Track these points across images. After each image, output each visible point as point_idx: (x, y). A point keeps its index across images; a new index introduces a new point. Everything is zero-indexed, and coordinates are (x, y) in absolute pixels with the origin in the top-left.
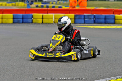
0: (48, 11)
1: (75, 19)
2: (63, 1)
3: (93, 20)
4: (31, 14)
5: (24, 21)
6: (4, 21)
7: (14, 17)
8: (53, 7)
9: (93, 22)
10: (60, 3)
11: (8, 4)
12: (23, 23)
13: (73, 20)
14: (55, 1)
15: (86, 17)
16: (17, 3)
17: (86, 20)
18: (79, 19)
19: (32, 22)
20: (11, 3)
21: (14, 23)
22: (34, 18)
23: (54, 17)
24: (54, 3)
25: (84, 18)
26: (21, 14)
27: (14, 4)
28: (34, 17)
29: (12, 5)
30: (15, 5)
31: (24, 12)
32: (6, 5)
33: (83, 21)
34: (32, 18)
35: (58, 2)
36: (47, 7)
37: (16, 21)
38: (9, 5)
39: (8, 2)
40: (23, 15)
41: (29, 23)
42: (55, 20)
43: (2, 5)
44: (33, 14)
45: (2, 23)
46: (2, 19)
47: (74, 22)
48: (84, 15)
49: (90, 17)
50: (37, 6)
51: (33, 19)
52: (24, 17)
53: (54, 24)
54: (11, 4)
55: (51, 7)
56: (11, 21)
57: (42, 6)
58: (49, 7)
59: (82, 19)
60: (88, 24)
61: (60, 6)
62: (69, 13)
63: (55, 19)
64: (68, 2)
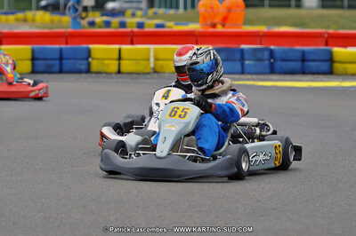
0: (132, 38)
2: (166, 7)
3: (267, 62)
4: (84, 46)
5: (66, 68)
7: (36, 56)
8: (141, 25)
9: (268, 70)
10: (155, 13)
11: (3, 18)
12: (61, 71)
14: (140, 9)
15: (246, 56)
16: (29, 14)
17: (247, 62)
19: (88, 71)
20: (13, 13)
21: (34, 71)
22: (93, 59)
23: (152, 54)
24: (139, 13)
27: (20, 15)
28: (94, 54)
29: (17, 20)
30: (25, 20)
31: (64, 40)
33: (238, 66)
34: (87, 59)
35: (151, 12)
36: (123, 25)
39: (3, 11)
40: (61, 50)
41: (79, 72)
42: (155, 64)
48: (242, 50)
49: (259, 55)
50: (92, 24)
51: (90, 60)
52: (64, 56)
53: (156, 75)
54: (11, 18)
55: (135, 25)
56: (26, 66)
57: (108, 24)
58: (128, 25)
59: (234, 60)
60: (254, 77)
63: (156, 59)
64: (181, 10)
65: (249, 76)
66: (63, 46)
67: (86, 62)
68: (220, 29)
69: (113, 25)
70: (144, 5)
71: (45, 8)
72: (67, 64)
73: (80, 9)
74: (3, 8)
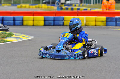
1: (106, 21)
2: (86, 3)
4: (62, 16)
5: (55, 24)
6: (35, 23)
7: (46, 20)
8: (79, 9)
10: (83, 5)
11: (31, 6)
12: (54, 25)
13: (105, 22)
14: (78, 4)
15: (117, 20)
16: (40, 5)
18: (111, 21)
19: (63, 25)
21: (45, 25)
22: (65, 21)
23: (85, 19)
24: (77, 5)
25: (116, 21)
26: (53, 17)
28: (65, 19)
29: (36, 7)
30: (39, 7)
31: (55, 14)
32: (29, 7)
33: (114, 23)
34: (63, 21)
35: (81, 4)
36: (72, 9)
37: (47, 23)
38: (33, 7)
39: (31, 4)
40: (54, 18)
41: (60, 25)
42: (86, 23)
43: (25, 7)
44: (64, 16)
45: (33, 25)
46: (33, 21)
47: (105, 25)
48: (116, 18)
50: (61, 9)
51: (64, 21)
52: (55, 20)
53: (86, 26)
54: (34, 6)
55: (77, 9)
56: (42, 23)
57: (67, 9)
58: (74, 9)
59: (113, 21)
61: (85, 8)
62: (100, 16)
63: (86, 21)
64: (92, 4)
65: (119, 27)
66: (55, 16)
67: (62, 22)
68: (108, 11)
69: (69, 9)
70: (79, 2)
71: (45, 3)
72: (56, 22)
73: (60, 4)
74: (31, 3)
